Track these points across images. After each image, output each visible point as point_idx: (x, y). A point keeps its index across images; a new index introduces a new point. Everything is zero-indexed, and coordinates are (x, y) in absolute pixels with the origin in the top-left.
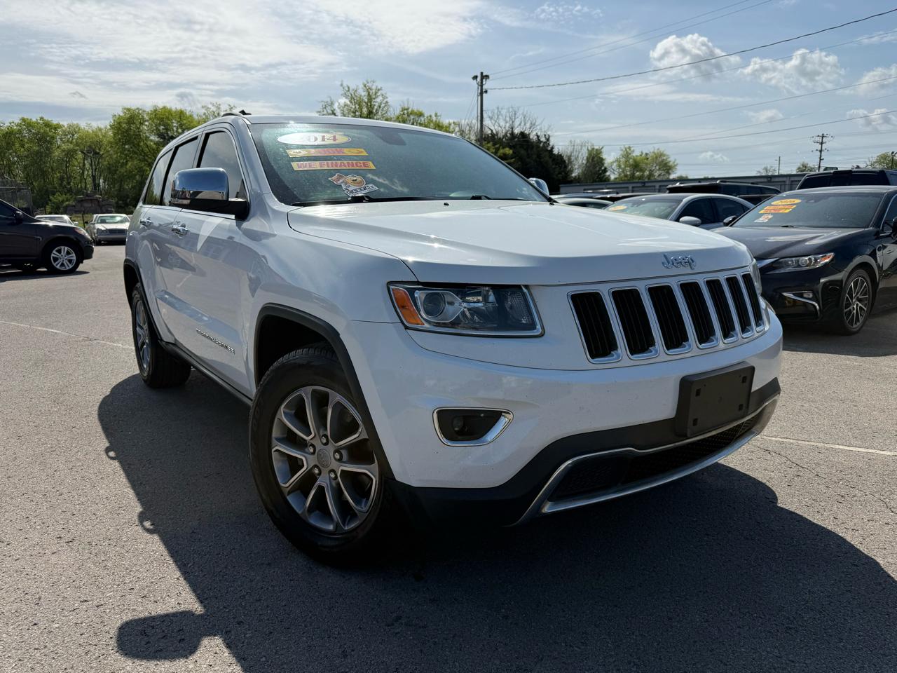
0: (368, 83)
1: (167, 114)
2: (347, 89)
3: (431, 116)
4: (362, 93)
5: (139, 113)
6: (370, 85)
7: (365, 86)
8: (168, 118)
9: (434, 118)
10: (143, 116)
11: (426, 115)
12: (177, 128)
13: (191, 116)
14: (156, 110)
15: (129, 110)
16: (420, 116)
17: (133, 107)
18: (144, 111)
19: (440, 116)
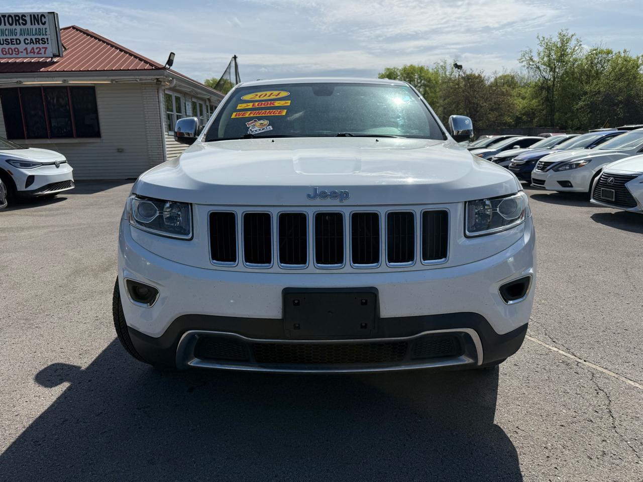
0: (562, 31)
1: (412, 70)
2: (542, 39)
3: (619, 52)
4: (556, 39)
5: (394, 71)
6: (564, 32)
7: (560, 34)
8: (412, 73)
9: (623, 55)
10: (397, 73)
11: (614, 53)
12: (418, 80)
13: (428, 70)
14: (405, 68)
15: (388, 69)
16: (609, 53)
17: (392, 67)
18: (398, 69)
19: (629, 51)
